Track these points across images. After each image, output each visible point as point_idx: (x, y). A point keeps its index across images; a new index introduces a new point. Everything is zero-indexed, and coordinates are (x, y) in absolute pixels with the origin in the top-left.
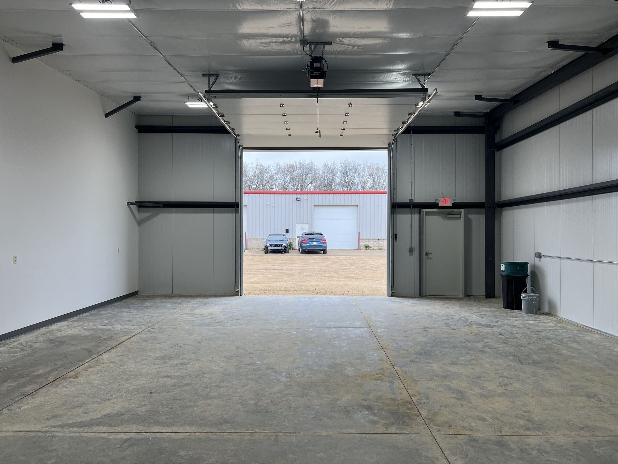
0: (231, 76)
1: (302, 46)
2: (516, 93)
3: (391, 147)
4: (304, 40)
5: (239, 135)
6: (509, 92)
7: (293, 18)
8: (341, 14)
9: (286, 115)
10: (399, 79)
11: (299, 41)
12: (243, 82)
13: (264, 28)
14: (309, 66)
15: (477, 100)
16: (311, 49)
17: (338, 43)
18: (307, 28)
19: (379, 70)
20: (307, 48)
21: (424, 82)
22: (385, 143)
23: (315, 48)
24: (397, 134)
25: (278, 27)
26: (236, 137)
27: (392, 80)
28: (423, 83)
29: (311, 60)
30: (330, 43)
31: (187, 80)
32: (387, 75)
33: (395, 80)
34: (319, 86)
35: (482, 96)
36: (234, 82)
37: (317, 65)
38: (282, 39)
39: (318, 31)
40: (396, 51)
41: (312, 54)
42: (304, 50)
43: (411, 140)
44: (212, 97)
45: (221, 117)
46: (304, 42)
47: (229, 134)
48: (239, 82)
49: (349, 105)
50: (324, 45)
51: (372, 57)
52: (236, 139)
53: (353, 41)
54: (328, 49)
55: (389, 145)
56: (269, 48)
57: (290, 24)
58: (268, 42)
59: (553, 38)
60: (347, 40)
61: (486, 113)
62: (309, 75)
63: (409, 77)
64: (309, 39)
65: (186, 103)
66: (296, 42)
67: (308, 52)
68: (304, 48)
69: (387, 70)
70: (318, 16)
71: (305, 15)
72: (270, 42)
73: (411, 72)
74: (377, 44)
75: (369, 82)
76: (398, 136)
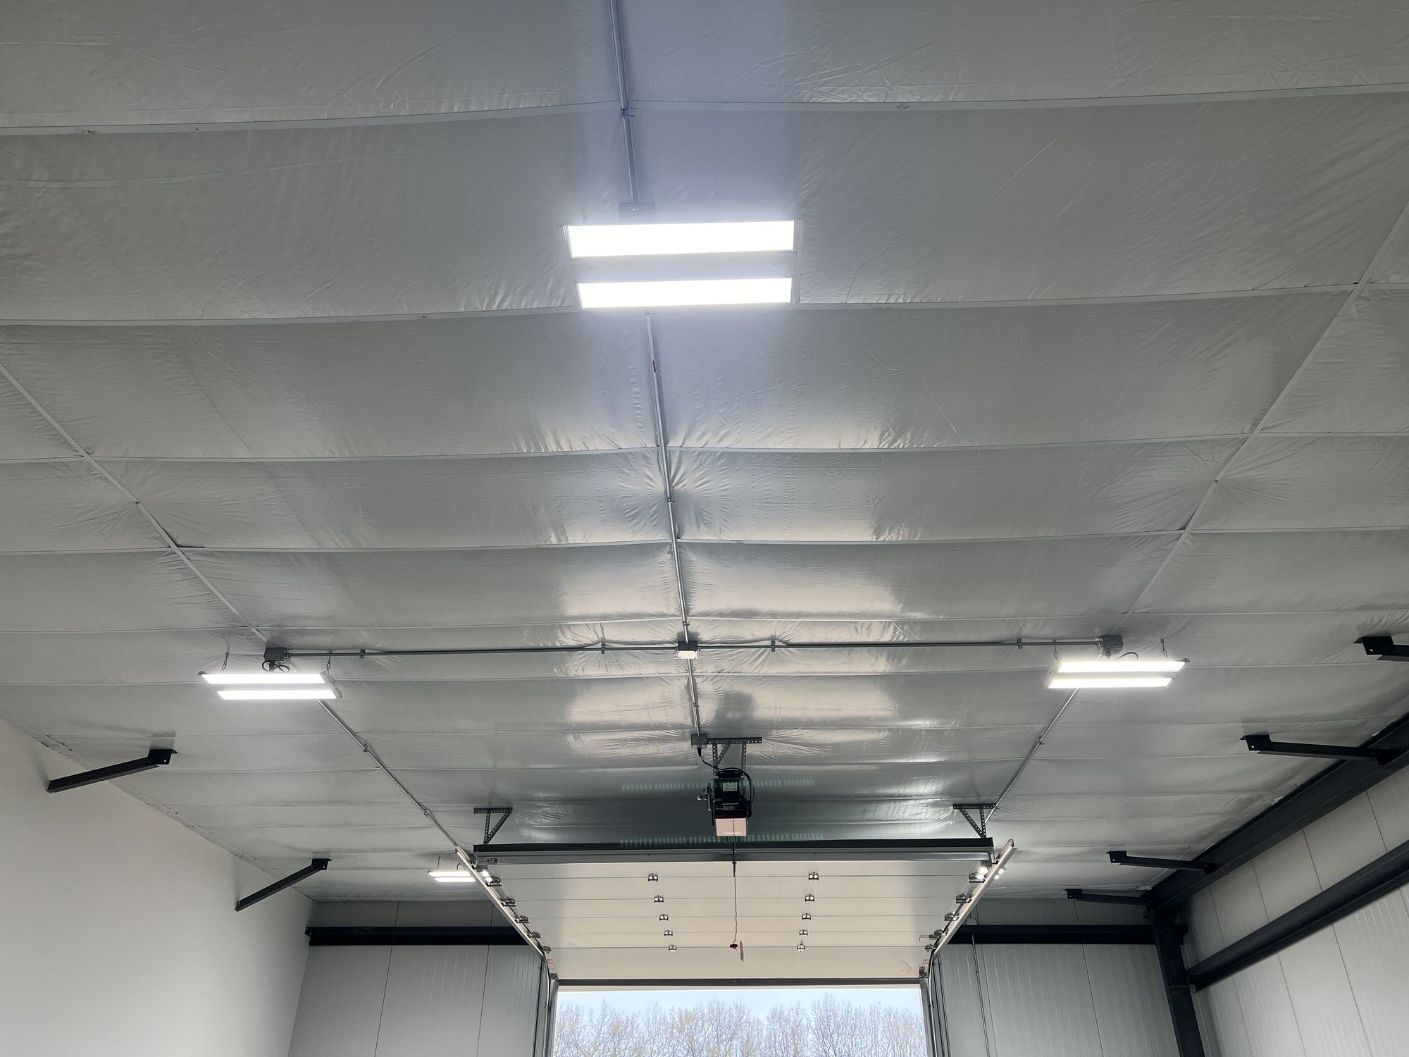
0: (539, 811)
1: (695, 747)
2: (1205, 846)
3: (926, 979)
4: (701, 735)
5: (549, 950)
6: (1187, 845)
7: (676, 690)
8: (777, 682)
9: (663, 901)
10: (923, 816)
11: (688, 736)
12: (566, 824)
13: (613, 712)
14: (711, 790)
15: (1114, 862)
16: (716, 753)
17: (776, 741)
18: (708, 712)
19: (874, 796)
20: (708, 750)
21: (982, 823)
22: (910, 968)
23: (724, 751)
24: (937, 944)
25: (642, 709)
26: (543, 953)
27: (907, 818)
28: (979, 825)
29: (717, 777)
30: (758, 740)
31: (439, 822)
32: (895, 807)
33: (914, 817)
34: (737, 834)
35: (1125, 852)
36: (546, 825)
37: (730, 786)
38: (652, 732)
39: (730, 715)
40: (906, 757)
41: (718, 763)
42: (700, 755)
43: (976, 960)
44: (488, 861)
45: (510, 906)
46: (700, 738)
47: (526, 946)
48: (556, 825)
49: (811, 877)
50: (745, 744)
51: (855, 767)
52: (543, 959)
53: (808, 735)
54: (755, 753)
55: (921, 972)
56: (624, 751)
57: (667, 703)
58: (620, 740)
59: (1256, 729)
60: (795, 733)
61: (1146, 893)
62: (712, 809)
63: (946, 812)
64: (712, 733)
65: (430, 873)
66: (683, 739)
67: (710, 759)
68: (699, 750)
69: (892, 796)
70: (726, 687)
71: (699, 686)
72: (626, 740)
73: (947, 801)
74: (862, 742)
75: (853, 821)
76: (940, 950)
